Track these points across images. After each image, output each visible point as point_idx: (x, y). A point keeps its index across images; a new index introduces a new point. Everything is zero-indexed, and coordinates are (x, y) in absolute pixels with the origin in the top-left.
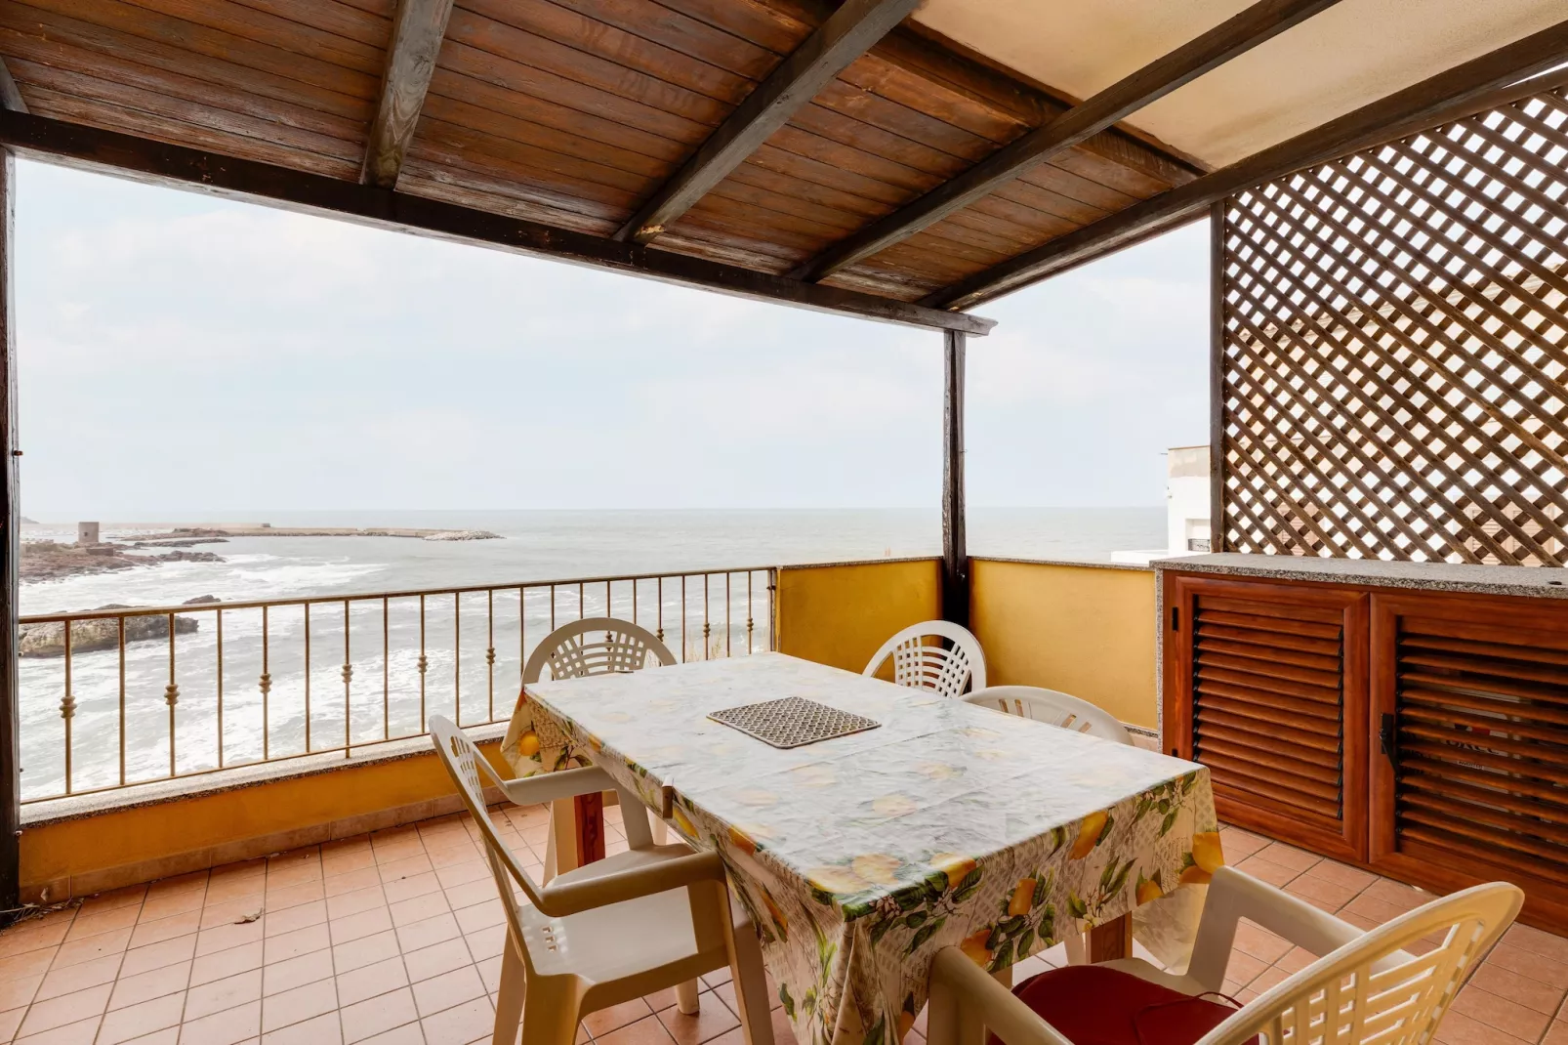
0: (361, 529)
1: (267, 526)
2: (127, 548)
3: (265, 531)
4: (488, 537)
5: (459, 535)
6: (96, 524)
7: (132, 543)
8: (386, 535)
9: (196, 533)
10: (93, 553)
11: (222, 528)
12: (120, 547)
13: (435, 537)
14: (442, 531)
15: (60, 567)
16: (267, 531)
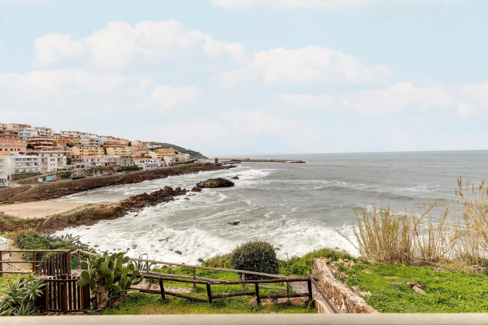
0: (269, 160)
1: (249, 159)
2: (223, 164)
3: (248, 160)
4: (301, 162)
5: (293, 161)
6: (218, 159)
7: (223, 163)
8: (275, 161)
9: (235, 161)
10: (217, 165)
11: (240, 159)
12: (222, 164)
13: (287, 162)
14: (289, 160)
15: (211, 168)
16: (249, 160)
